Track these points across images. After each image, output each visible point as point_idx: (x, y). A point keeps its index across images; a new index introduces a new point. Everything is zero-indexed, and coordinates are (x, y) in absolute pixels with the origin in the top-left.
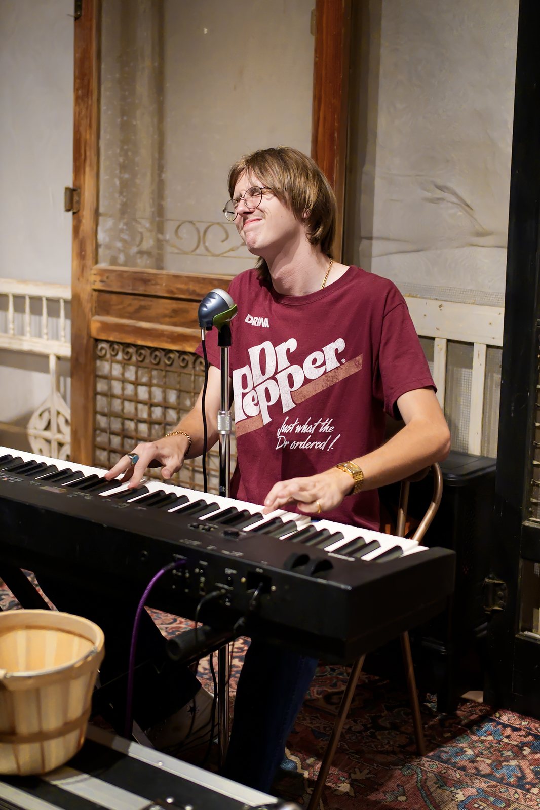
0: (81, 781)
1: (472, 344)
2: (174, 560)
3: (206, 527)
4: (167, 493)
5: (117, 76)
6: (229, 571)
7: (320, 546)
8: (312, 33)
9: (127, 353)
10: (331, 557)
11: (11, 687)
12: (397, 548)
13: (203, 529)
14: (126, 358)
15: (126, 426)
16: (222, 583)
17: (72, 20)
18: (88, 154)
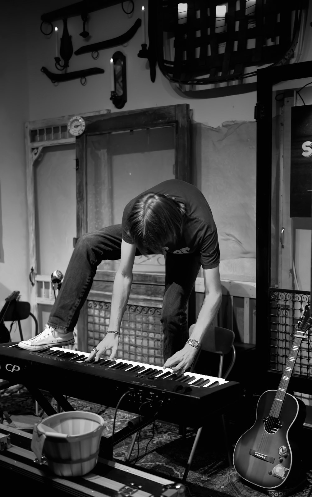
0: (97, 478)
1: (243, 298)
2: (129, 390)
3: (141, 376)
4: (124, 363)
5: (94, 192)
6: (151, 393)
7: (186, 382)
8: (173, 174)
9: (101, 305)
10: (191, 386)
11: (70, 441)
12: (217, 382)
13: (140, 377)
14: (100, 307)
15: (101, 336)
16: (148, 398)
17: (75, 170)
18: (83, 224)
